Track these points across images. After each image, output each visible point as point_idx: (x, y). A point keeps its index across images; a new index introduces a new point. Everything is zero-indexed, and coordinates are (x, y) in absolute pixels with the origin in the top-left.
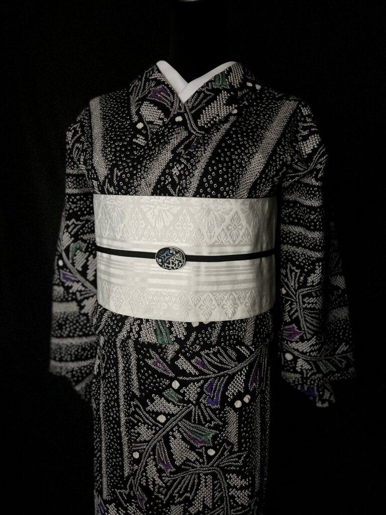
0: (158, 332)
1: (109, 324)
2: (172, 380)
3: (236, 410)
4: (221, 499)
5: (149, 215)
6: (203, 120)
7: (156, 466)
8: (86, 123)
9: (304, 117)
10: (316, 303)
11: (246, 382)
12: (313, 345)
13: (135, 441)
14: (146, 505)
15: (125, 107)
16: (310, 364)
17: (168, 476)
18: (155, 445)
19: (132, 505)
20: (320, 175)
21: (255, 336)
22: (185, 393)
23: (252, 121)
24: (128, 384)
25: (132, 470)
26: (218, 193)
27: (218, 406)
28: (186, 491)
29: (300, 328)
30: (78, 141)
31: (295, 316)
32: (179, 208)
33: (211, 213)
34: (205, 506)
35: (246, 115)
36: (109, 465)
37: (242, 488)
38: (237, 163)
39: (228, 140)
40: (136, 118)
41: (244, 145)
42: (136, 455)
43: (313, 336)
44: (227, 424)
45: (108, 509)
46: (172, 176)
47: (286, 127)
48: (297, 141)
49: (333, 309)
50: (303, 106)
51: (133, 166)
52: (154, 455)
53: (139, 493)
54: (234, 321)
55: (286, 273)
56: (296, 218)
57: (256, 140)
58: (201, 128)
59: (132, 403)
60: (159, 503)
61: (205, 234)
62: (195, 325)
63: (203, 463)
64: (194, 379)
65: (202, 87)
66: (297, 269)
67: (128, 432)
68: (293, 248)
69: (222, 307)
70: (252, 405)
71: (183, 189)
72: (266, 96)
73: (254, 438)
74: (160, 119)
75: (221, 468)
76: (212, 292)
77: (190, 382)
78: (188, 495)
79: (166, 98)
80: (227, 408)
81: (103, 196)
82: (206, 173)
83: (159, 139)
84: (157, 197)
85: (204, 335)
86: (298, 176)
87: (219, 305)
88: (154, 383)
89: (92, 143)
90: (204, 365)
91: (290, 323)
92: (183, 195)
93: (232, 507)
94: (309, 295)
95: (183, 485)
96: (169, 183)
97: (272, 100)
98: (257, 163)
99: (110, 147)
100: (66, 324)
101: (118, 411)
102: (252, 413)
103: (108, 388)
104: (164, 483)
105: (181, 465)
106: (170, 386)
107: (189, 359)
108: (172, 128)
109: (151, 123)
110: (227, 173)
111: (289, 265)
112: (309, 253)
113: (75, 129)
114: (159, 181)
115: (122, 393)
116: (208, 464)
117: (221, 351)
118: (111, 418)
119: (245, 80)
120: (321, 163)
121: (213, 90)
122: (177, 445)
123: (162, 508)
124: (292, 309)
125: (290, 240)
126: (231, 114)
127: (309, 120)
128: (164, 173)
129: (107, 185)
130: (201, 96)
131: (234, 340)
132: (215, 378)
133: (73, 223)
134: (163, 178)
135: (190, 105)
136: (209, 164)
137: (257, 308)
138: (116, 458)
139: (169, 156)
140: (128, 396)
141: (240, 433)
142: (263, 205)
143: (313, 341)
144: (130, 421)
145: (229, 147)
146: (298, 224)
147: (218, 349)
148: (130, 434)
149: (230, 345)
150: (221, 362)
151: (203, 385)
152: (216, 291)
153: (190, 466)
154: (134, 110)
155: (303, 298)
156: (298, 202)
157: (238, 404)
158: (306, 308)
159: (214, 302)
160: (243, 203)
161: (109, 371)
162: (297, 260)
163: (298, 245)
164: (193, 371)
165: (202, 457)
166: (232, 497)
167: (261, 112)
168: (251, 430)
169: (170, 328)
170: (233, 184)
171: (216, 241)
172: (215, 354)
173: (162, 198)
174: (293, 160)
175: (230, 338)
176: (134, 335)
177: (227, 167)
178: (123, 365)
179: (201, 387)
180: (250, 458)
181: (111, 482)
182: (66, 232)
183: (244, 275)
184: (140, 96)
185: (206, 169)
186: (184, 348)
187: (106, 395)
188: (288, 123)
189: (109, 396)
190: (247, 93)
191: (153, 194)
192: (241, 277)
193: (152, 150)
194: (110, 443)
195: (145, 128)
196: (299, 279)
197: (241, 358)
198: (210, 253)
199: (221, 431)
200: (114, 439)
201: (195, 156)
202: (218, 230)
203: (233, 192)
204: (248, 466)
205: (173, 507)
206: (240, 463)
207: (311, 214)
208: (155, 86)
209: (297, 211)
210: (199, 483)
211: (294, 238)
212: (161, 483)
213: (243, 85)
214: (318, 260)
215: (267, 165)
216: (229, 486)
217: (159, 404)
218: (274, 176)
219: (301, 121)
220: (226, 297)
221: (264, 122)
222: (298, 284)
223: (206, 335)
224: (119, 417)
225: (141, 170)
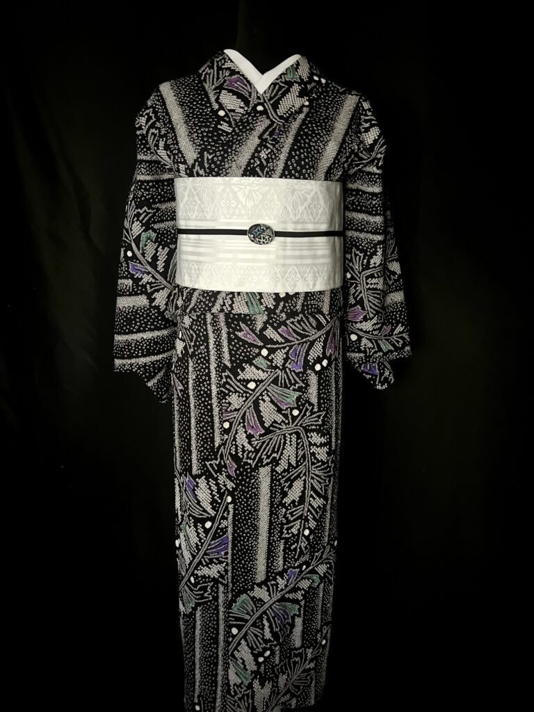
0: (250, 304)
1: (201, 301)
2: (261, 348)
3: (316, 373)
4: (304, 456)
5: (240, 195)
6: (282, 110)
7: (246, 432)
8: (159, 109)
9: (365, 111)
10: (377, 283)
11: (324, 348)
12: (375, 324)
13: (226, 411)
14: (235, 472)
15: (203, 95)
16: (372, 343)
17: (257, 440)
18: (245, 412)
19: (222, 475)
20: (380, 164)
21: (330, 308)
22: (273, 359)
23: (322, 112)
24: (220, 357)
25: (223, 440)
26: (301, 175)
27: (302, 370)
28: (273, 451)
29: (363, 309)
30: (152, 126)
31: (359, 297)
32: (267, 188)
33: (295, 193)
34: (290, 464)
35: (316, 107)
36: (199, 439)
37: (322, 445)
38: (315, 149)
39: (305, 128)
40: (216, 106)
41: (319, 134)
42: (226, 425)
43: (375, 315)
44: (309, 386)
45: (197, 483)
46: (260, 159)
47: (352, 119)
48: (361, 133)
49: (391, 292)
50: (364, 101)
51: (223, 150)
52: (244, 422)
53: (229, 462)
54: (314, 292)
55: (351, 257)
56: (359, 205)
57: (329, 130)
58: (281, 117)
59: (223, 374)
60: (248, 469)
61: (290, 211)
62: (282, 296)
63: (289, 424)
64: (281, 346)
65: (277, 79)
66: (361, 253)
67: (219, 402)
68: (356, 234)
69: (305, 279)
70: (329, 370)
71: (271, 170)
72: (331, 90)
73: (330, 400)
74: (241, 107)
75: (303, 427)
76: (296, 265)
77: (277, 349)
78: (275, 455)
79: (243, 88)
80: (309, 372)
81: (191, 178)
82: (290, 157)
83: (244, 126)
84: (247, 178)
85: (290, 305)
86: (362, 164)
87: (302, 278)
88: (245, 353)
89: (173, 129)
90: (289, 334)
91: (355, 305)
92: (270, 177)
93: (313, 464)
94: (372, 276)
95: (270, 447)
96: (258, 165)
97: (337, 93)
98: (331, 150)
99: (196, 132)
100: (136, 318)
101: (210, 385)
102: (329, 377)
103: (199, 364)
104: (253, 447)
105: (269, 427)
106: (259, 354)
107: (276, 329)
108: (255, 116)
109: (233, 111)
110: (308, 157)
111: (354, 250)
112: (371, 236)
113: (148, 114)
114: (249, 164)
115: (213, 366)
116: (292, 424)
117: (304, 319)
118: (202, 392)
119: (312, 74)
120: (381, 153)
121: (286, 83)
122: (267, 409)
123: (251, 472)
124: (357, 291)
125: (354, 226)
126: (303, 106)
127: (369, 114)
128: (253, 157)
129: (197, 168)
130: (277, 87)
131: (315, 308)
132: (299, 344)
133: (145, 211)
134: (252, 161)
135: (268, 95)
136: (292, 149)
137: (332, 282)
138: (207, 430)
139: (257, 141)
140: (219, 368)
141: (319, 394)
142: (336, 188)
143: (374, 321)
144: (222, 391)
145: (306, 134)
146: (361, 211)
147: (302, 318)
148: (221, 405)
149: (311, 314)
150: (304, 330)
151: (288, 351)
152: (299, 265)
153: (276, 428)
154: (213, 99)
155: (366, 280)
156: (361, 190)
157: (318, 367)
158: (369, 289)
159: (298, 275)
160: (321, 185)
161: (198, 348)
162: (361, 245)
163: (361, 231)
164: (280, 340)
165: (287, 418)
166: (313, 454)
167: (329, 104)
168: (328, 392)
169: (260, 300)
170: (313, 167)
171: (299, 219)
172: (299, 322)
173: (252, 179)
174: (359, 149)
175: (312, 307)
176: (227, 308)
177: (308, 153)
178: (215, 340)
179: (287, 353)
180: (328, 418)
181: (201, 456)
182: (137, 221)
183: (323, 251)
184: (216, 84)
185: (290, 153)
186: (272, 318)
187: (196, 371)
188: (353, 115)
189: (200, 371)
190: (315, 87)
191: (243, 176)
192: (320, 253)
193: (240, 136)
194: (201, 417)
195: (227, 115)
196: (363, 262)
197: (319, 326)
198: (295, 229)
199: (303, 392)
200: (205, 412)
201: (279, 142)
202: (301, 208)
203: (313, 174)
204: (327, 425)
205: (261, 469)
206: (320, 423)
207: (373, 200)
208: (230, 75)
209: (359, 199)
210: (285, 443)
211: (357, 224)
212: (250, 448)
213: (311, 79)
214: (380, 243)
215: (339, 152)
216: (310, 444)
217: (250, 372)
218: (345, 162)
219: (362, 114)
220: (308, 271)
221: (333, 114)
222: (362, 267)
223: (292, 305)
224: (210, 390)
225: (232, 154)
